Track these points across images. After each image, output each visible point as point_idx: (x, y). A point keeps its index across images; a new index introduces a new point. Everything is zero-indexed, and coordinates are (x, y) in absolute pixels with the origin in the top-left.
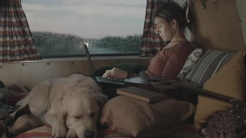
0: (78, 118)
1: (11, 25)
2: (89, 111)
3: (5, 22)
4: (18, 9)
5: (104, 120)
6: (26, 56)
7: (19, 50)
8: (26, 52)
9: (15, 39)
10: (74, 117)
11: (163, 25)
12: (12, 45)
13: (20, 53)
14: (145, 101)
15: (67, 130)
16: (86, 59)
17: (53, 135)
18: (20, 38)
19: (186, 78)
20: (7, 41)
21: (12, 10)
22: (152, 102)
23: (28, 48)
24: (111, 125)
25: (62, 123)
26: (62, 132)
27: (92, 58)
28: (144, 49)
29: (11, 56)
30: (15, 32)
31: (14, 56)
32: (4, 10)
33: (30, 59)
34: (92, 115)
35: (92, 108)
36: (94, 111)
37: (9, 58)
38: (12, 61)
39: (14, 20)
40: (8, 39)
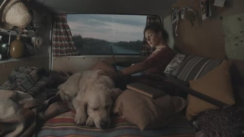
0: (95, 109)
1: (60, 33)
2: (104, 104)
3: (57, 32)
4: (65, 24)
5: (116, 110)
6: (70, 53)
7: (66, 50)
8: (70, 51)
9: (63, 42)
10: (92, 108)
11: (153, 35)
12: (62, 46)
13: (67, 51)
14: (149, 97)
15: (87, 116)
16: (112, 56)
17: (75, 121)
18: (66, 42)
19: (172, 73)
20: (58, 44)
21: (61, 24)
22: (155, 98)
23: (72, 48)
24: (122, 115)
25: (83, 110)
26: (83, 120)
27: (115, 56)
28: (143, 51)
29: (61, 53)
30: (63, 38)
31: (63, 53)
32: (55, 24)
33: (73, 55)
34: (106, 107)
35: (107, 101)
36: (108, 104)
37: (59, 54)
38: (61, 56)
39: (62, 30)
40: (59, 42)
